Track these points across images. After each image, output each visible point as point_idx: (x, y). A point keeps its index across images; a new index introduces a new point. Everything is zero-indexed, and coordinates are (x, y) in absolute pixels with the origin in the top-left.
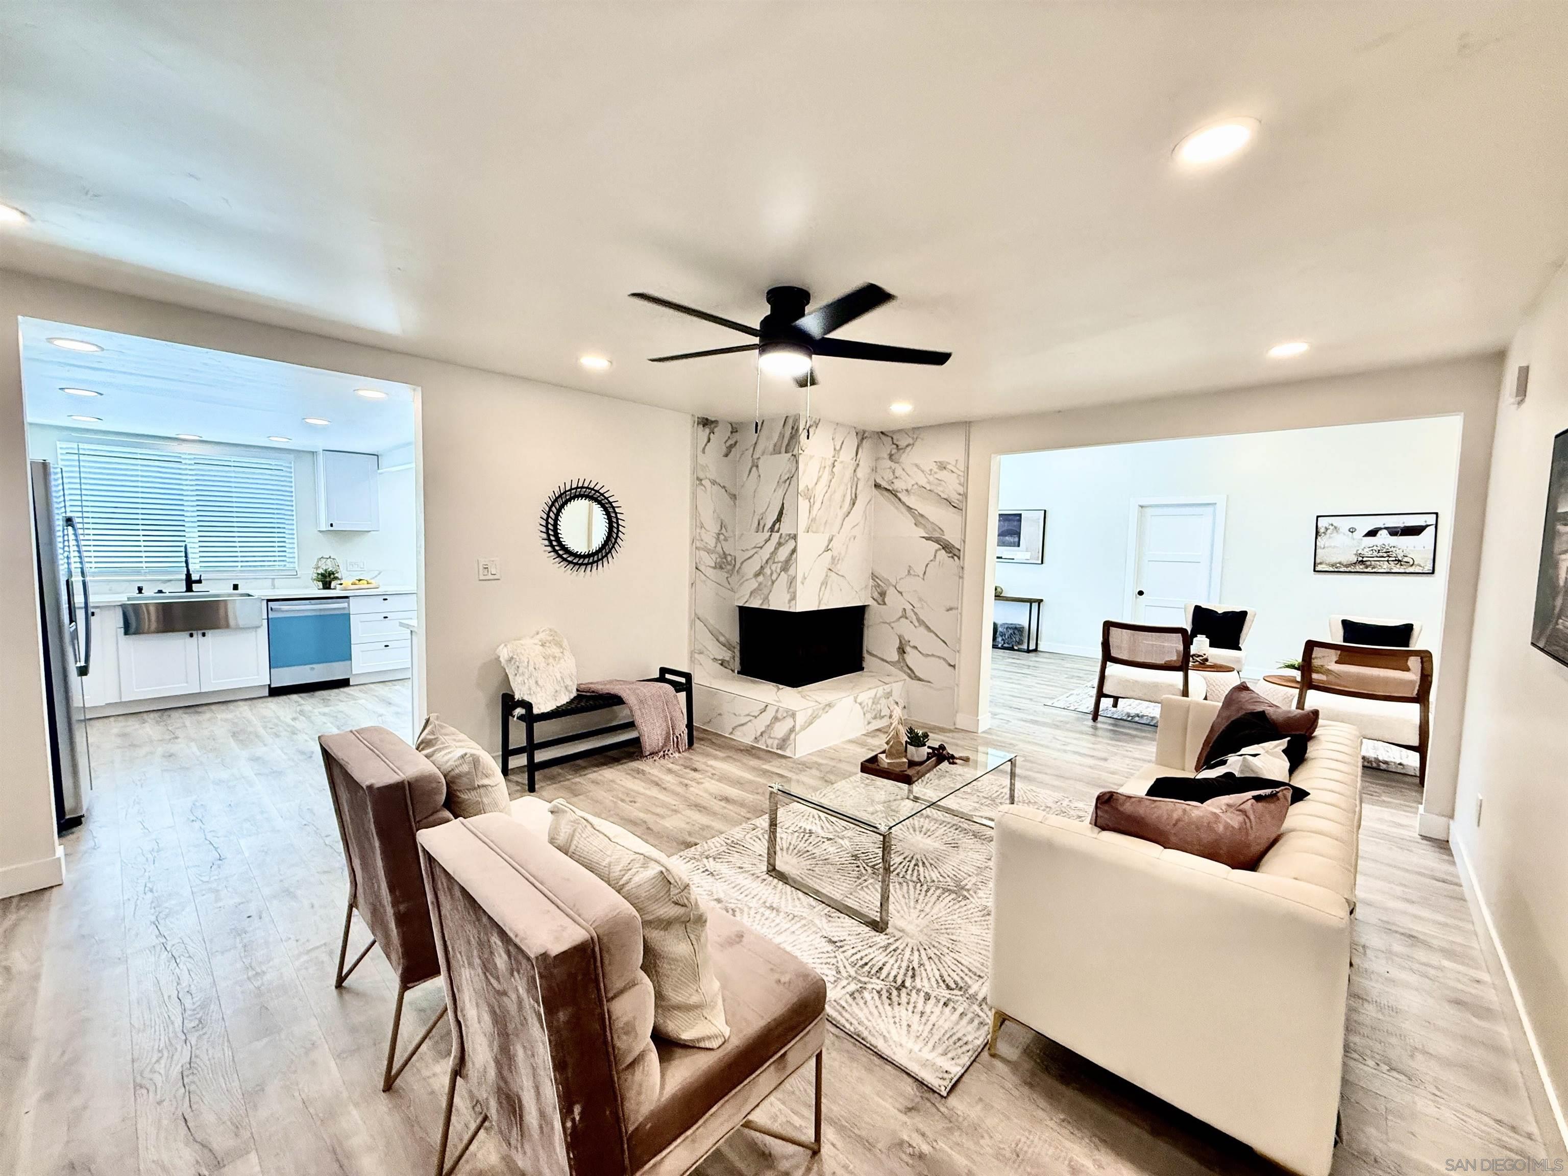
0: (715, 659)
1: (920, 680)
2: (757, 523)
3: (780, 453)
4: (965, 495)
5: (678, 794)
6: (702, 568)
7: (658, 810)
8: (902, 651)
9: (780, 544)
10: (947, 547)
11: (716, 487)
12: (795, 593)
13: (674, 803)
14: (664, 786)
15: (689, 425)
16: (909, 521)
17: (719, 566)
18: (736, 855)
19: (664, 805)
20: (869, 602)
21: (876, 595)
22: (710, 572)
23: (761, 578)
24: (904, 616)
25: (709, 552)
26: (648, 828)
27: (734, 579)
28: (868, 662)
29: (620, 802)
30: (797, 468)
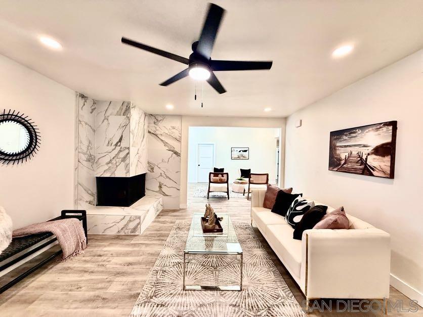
0: (87, 202)
1: (167, 196)
2: (108, 142)
3: (120, 115)
4: (181, 137)
5: (102, 272)
6: (81, 161)
7: (100, 286)
8: (160, 187)
9: (120, 151)
10: (176, 153)
11: (87, 126)
12: (129, 170)
13: (106, 277)
14: (90, 271)
15: (74, 96)
16: (162, 144)
17: (88, 160)
18: (163, 289)
19: (102, 281)
20: (148, 172)
21: (150, 169)
22: (85, 163)
23: (110, 165)
24: (161, 175)
25: (84, 154)
26: (104, 299)
27: (95, 165)
28: (147, 192)
29: (70, 292)
30: (129, 122)
